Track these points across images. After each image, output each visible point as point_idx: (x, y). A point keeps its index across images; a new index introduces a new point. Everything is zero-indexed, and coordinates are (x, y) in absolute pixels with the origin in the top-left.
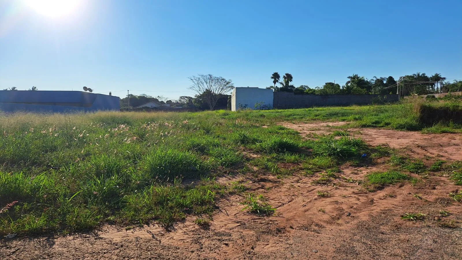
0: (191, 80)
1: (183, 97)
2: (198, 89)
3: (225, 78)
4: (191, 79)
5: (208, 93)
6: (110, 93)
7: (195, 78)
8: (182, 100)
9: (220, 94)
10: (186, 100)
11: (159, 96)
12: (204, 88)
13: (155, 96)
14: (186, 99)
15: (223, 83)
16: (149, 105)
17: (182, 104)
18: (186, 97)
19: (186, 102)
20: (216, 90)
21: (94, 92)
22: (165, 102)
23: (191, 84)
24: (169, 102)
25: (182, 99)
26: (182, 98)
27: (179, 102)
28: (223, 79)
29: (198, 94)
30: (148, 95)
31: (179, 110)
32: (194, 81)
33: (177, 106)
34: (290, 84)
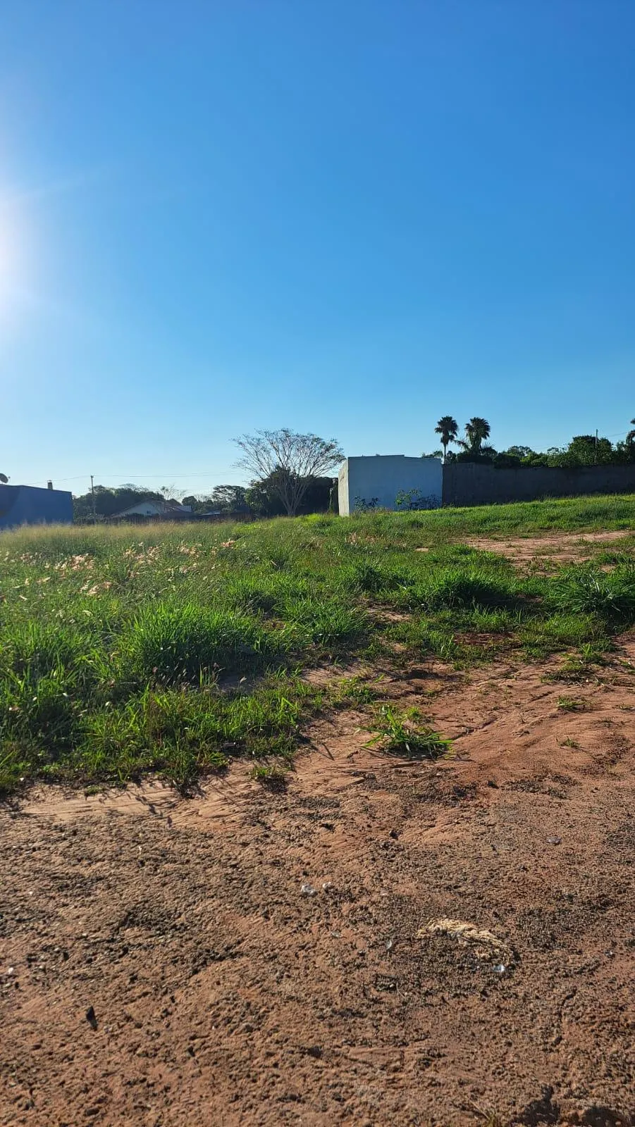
0: (241, 446)
1: (222, 487)
2: (256, 466)
3: (322, 438)
4: (241, 443)
5: (281, 476)
6: (50, 484)
7: (250, 440)
8: (221, 495)
9: (311, 477)
10: (229, 494)
11: (167, 486)
12: (271, 462)
13: (154, 488)
14: (230, 492)
15: (318, 449)
16: (142, 509)
17: (220, 506)
18: (230, 487)
19: (229, 499)
20: (301, 467)
21: (12, 482)
22: (180, 501)
23: (242, 453)
24: (190, 501)
25: (220, 492)
26: (221, 489)
27: (213, 500)
28: (318, 440)
29: (258, 479)
30: (138, 486)
31: (211, 519)
32: (248, 446)
33: (209, 509)
34: (484, 443)
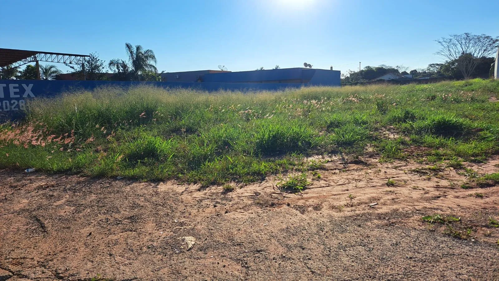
0: (440, 43)
1: (433, 64)
2: (448, 53)
3: (489, 35)
4: (440, 42)
5: (466, 58)
6: (332, 68)
7: (445, 40)
8: (432, 69)
9: (484, 58)
10: (437, 68)
11: (399, 65)
12: (457, 51)
13: (394, 67)
14: (437, 67)
15: (487, 42)
16: (386, 77)
17: (430, 74)
18: (437, 65)
19: (437, 70)
20: (478, 54)
21: (313, 68)
22: (409, 73)
23: (440, 47)
24: (414, 72)
25: (432, 67)
26: (432, 66)
27: (427, 72)
28: (488, 37)
29: (449, 60)
30: (387, 66)
31: (426, 82)
32: (444, 43)
33: (424, 76)
